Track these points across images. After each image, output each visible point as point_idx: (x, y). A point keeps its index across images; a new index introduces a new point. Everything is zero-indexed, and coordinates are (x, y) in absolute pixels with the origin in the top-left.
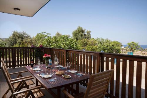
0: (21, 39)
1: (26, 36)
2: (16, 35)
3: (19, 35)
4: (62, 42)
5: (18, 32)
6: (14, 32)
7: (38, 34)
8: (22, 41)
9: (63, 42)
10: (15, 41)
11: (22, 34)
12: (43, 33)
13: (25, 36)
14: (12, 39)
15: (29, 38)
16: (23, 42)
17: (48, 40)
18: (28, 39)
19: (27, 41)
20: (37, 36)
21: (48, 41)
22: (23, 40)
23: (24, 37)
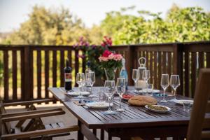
0: (55, 30)
1: (71, 22)
2: (42, 18)
3: (51, 18)
4: (181, 32)
5: (47, 8)
6: (36, 8)
7: (108, 14)
8: (58, 37)
9: (185, 32)
10: (37, 36)
11: (59, 13)
12: (123, 9)
13: (67, 19)
14: (30, 30)
15: (80, 28)
16: (61, 39)
17: (134, 27)
18: (77, 32)
19: (72, 36)
20: (106, 21)
21: (133, 30)
22: (60, 34)
23: (63, 25)
